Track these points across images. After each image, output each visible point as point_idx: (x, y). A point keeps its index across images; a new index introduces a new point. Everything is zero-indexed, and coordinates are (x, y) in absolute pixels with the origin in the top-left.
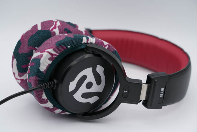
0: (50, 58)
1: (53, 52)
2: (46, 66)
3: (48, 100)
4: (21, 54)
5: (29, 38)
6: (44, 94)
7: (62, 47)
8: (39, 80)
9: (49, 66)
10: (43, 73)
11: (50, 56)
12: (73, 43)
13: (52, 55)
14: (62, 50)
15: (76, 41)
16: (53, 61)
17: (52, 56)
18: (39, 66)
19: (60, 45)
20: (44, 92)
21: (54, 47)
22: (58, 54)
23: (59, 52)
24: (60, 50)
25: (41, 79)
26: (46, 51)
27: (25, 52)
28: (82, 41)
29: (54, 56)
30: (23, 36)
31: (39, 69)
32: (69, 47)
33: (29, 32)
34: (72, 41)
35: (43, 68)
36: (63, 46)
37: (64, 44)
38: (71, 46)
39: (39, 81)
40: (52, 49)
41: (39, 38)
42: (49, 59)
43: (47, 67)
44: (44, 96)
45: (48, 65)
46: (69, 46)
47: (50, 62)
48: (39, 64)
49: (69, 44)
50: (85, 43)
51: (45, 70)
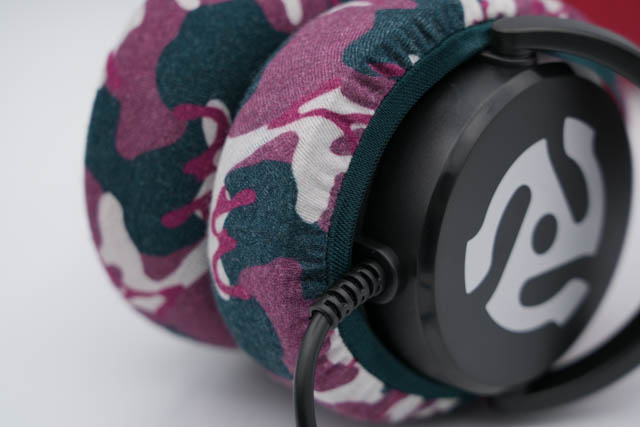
0: (339, 141)
1: (348, 108)
2: (324, 188)
3: (357, 365)
4: (141, 158)
5: (156, 64)
6: (337, 341)
7: (380, 67)
8: (303, 272)
9: (344, 186)
10: (320, 232)
11: (335, 132)
12: (428, 36)
13: (343, 120)
14: (388, 83)
15: (437, 21)
16: (354, 154)
17: (347, 130)
18: (294, 201)
19: (371, 61)
20: (337, 330)
21: (344, 79)
22: (372, 112)
23: (373, 97)
24: (375, 87)
25: (314, 266)
26: (305, 108)
27: (162, 143)
28: (461, 17)
29: (354, 127)
30: (113, 65)
31: (297, 217)
32: (414, 59)
33: (141, 39)
34: (421, 27)
35: (313, 203)
36: (384, 60)
37: (386, 48)
38: (424, 53)
39: (306, 277)
40: (338, 91)
41: (211, 52)
42: (337, 148)
43: (331, 194)
44: (337, 350)
45: (337, 179)
46: (413, 52)
47: (343, 163)
48: (290, 189)
49: (413, 47)
50: (476, 23)
51: (325, 213)
